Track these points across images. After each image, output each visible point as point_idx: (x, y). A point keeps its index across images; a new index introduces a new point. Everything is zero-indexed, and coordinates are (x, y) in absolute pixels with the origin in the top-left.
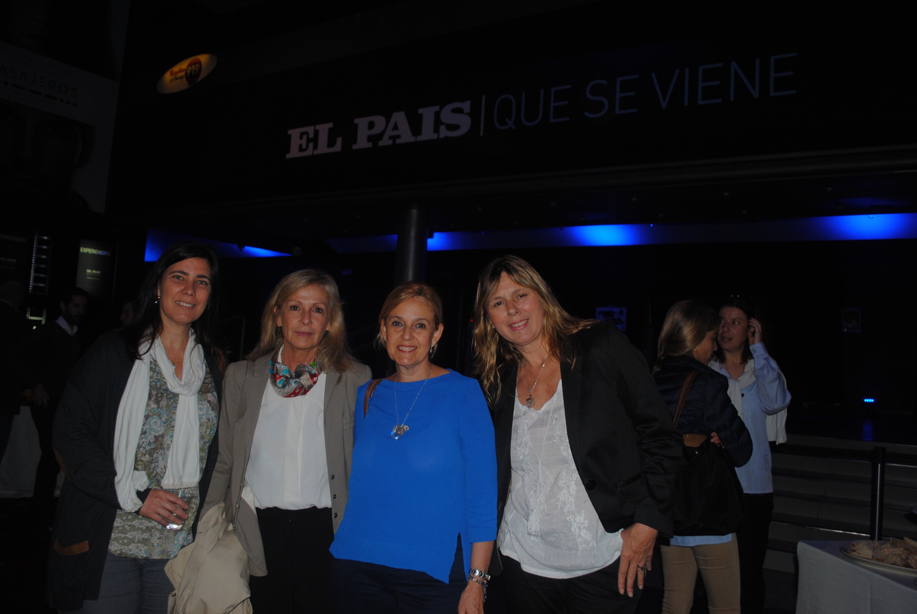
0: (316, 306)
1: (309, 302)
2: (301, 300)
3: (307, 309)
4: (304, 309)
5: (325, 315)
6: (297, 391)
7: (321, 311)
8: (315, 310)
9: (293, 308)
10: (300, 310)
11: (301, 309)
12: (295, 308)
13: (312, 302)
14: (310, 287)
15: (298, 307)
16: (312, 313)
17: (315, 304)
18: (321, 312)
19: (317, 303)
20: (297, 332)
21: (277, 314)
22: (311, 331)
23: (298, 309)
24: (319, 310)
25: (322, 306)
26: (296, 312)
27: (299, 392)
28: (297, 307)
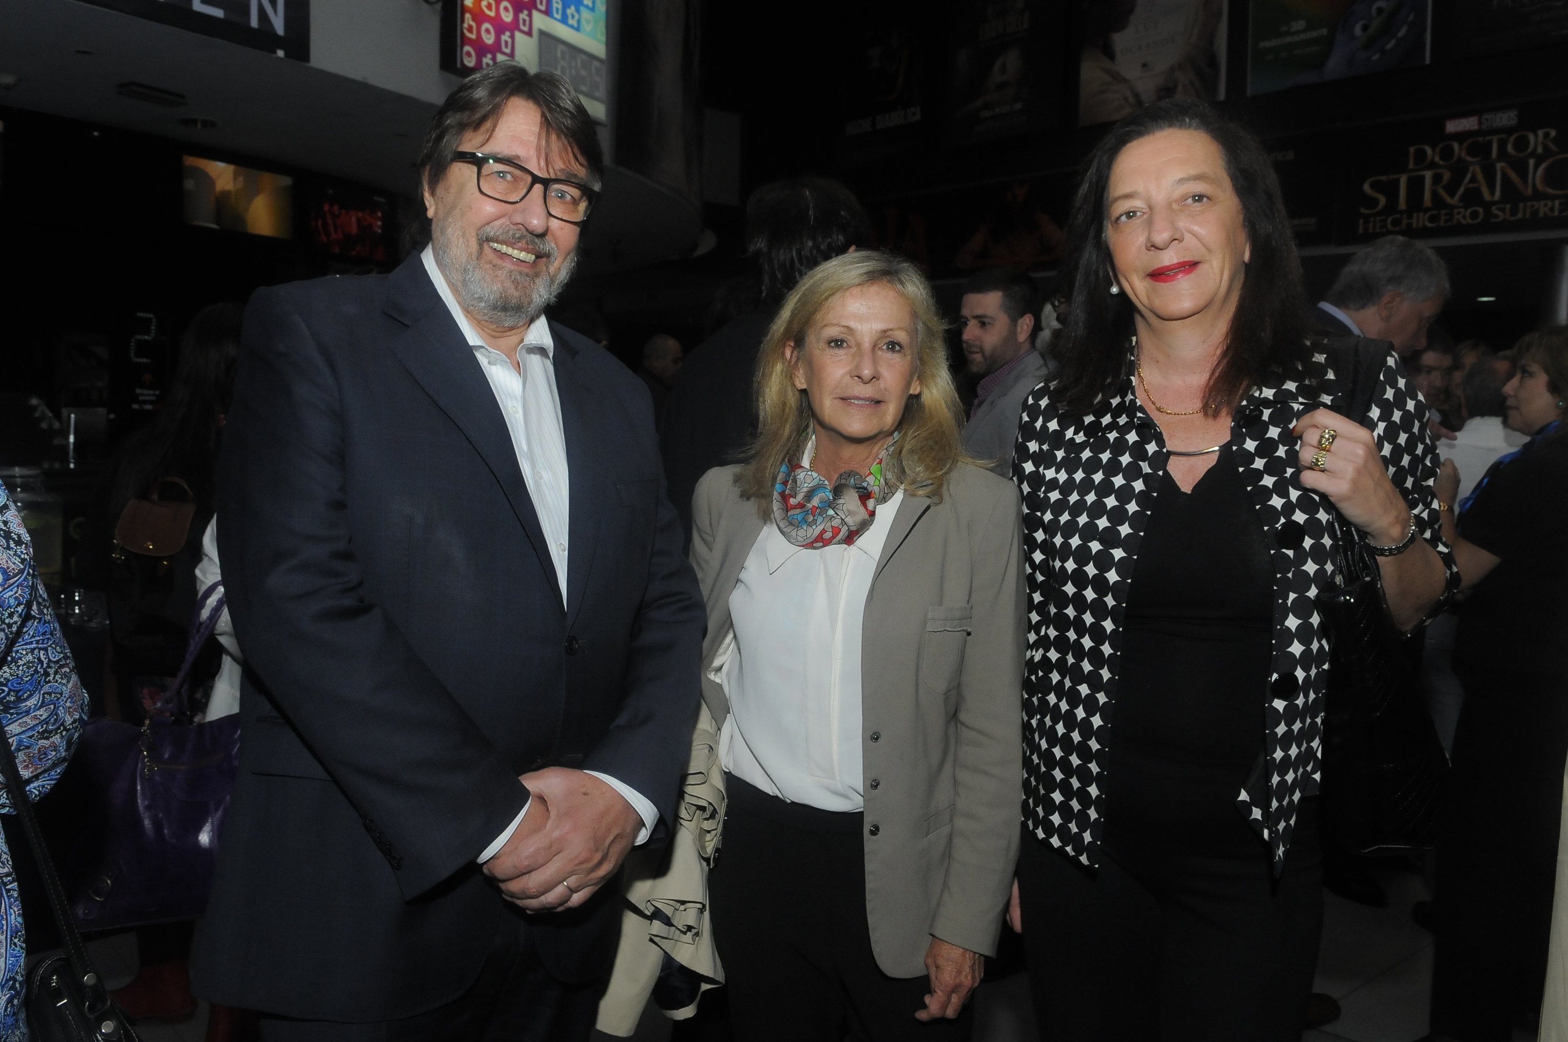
0: (889, 337)
1: (871, 327)
2: (853, 324)
3: (867, 344)
4: (858, 345)
5: (909, 358)
6: (828, 535)
7: (897, 348)
8: (885, 347)
9: (833, 344)
10: (849, 347)
11: (853, 343)
12: (838, 343)
13: (878, 326)
14: (874, 289)
15: (846, 342)
16: (880, 353)
17: (885, 331)
18: (899, 351)
19: (891, 330)
20: (842, 399)
21: (794, 360)
22: (878, 397)
23: (845, 345)
24: (893, 346)
25: (901, 336)
26: (841, 352)
27: (833, 537)
28: (842, 341)
